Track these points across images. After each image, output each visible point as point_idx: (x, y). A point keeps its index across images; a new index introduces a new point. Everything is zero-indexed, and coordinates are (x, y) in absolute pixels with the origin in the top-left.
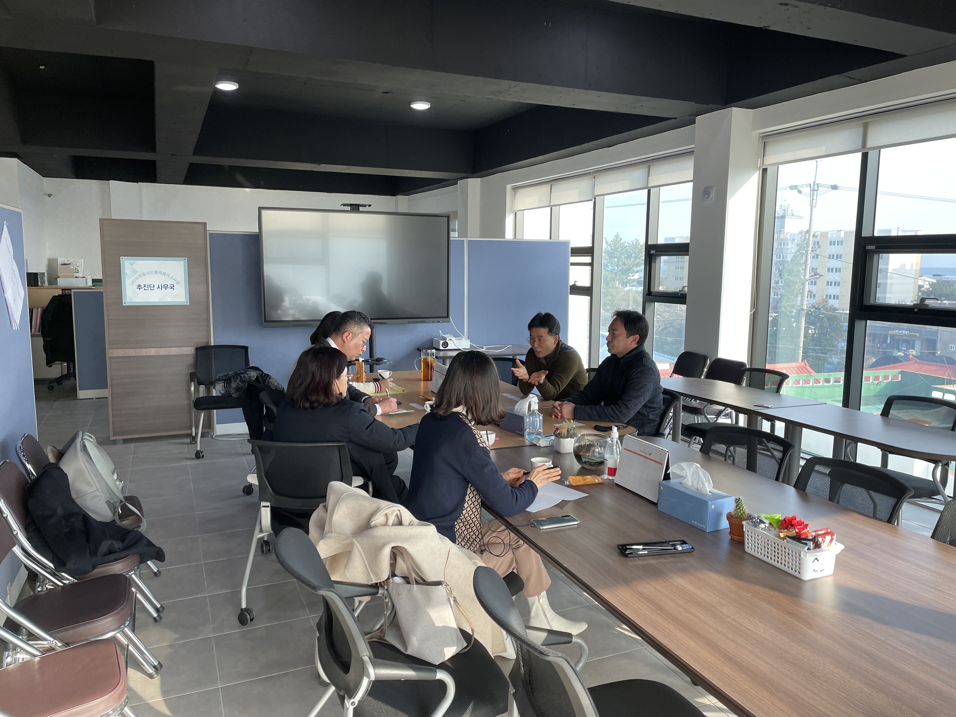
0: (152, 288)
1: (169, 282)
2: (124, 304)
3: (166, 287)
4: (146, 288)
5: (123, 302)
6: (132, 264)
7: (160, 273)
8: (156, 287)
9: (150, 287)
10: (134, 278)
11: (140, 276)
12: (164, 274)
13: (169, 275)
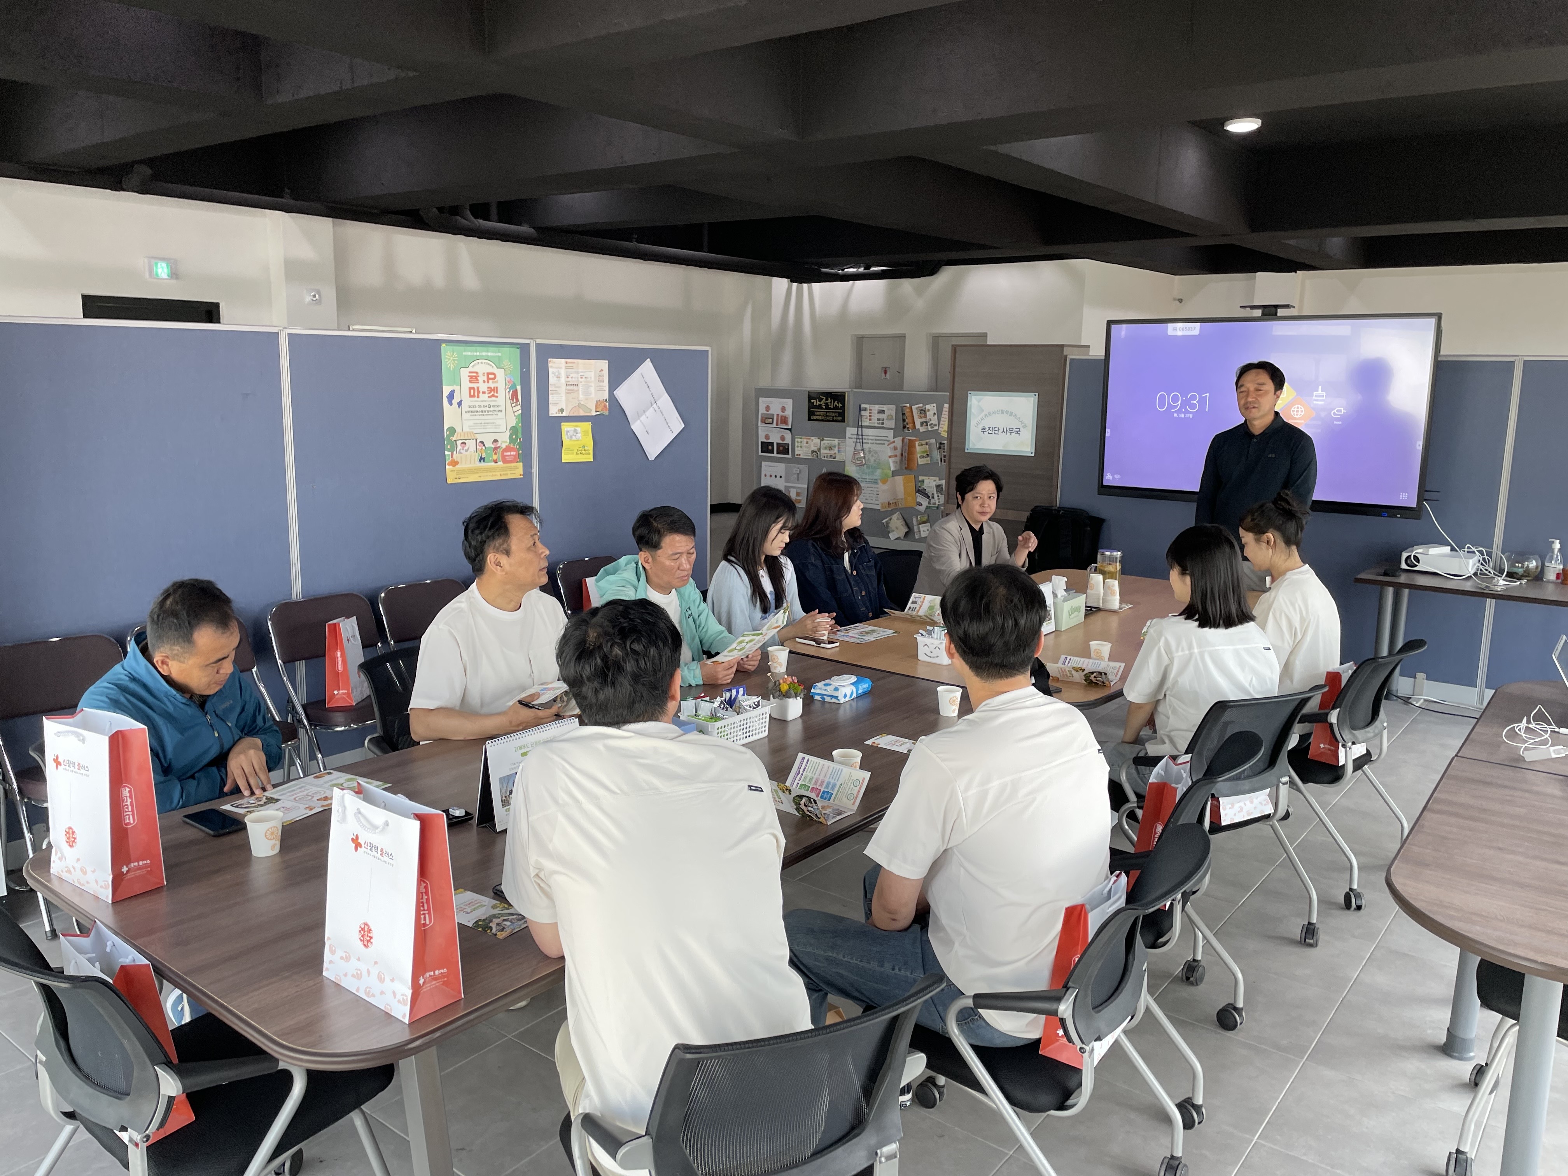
0: (996, 432)
1: (1015, 425)
2: (966, 451)
3: (1011, 430)
4: (990, 432)
5: (966, 447)
6: (979, 401)
7: (1007, 412)
8: (1001, 430)
9: (994, 430)
10: (979, 418)
11: (986, 415)
12: (1011, 414)
13: (1015, 416)
